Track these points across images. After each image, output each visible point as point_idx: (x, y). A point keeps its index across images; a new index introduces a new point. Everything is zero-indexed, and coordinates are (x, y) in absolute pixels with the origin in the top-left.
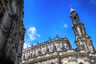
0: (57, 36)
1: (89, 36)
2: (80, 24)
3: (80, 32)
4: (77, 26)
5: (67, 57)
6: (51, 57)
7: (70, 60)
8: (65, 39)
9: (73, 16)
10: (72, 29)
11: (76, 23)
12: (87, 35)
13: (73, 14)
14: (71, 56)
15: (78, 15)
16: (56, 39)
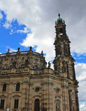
5: (42, 78)
10: (54, 44)
14: (48, 77)
16: (29, 52)
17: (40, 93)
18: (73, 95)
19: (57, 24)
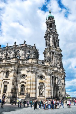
0: (25, 42)
1: (60, 49)
2: (54, 33)
3: (52, 42)
4: (50, 34)
5: (27, 66)
6: (8, 64)
7: (30, 71)
8: (34, 48)
9: (49, 23)
10: (45, 38)
11: (50, 31)
12: (58, 47)
13: (50, 20)
14: (32, 66)
15: (55, 23)
16: (23, 45)
17: (25, 80)
18: (60, 82)
19: (48, 20)
